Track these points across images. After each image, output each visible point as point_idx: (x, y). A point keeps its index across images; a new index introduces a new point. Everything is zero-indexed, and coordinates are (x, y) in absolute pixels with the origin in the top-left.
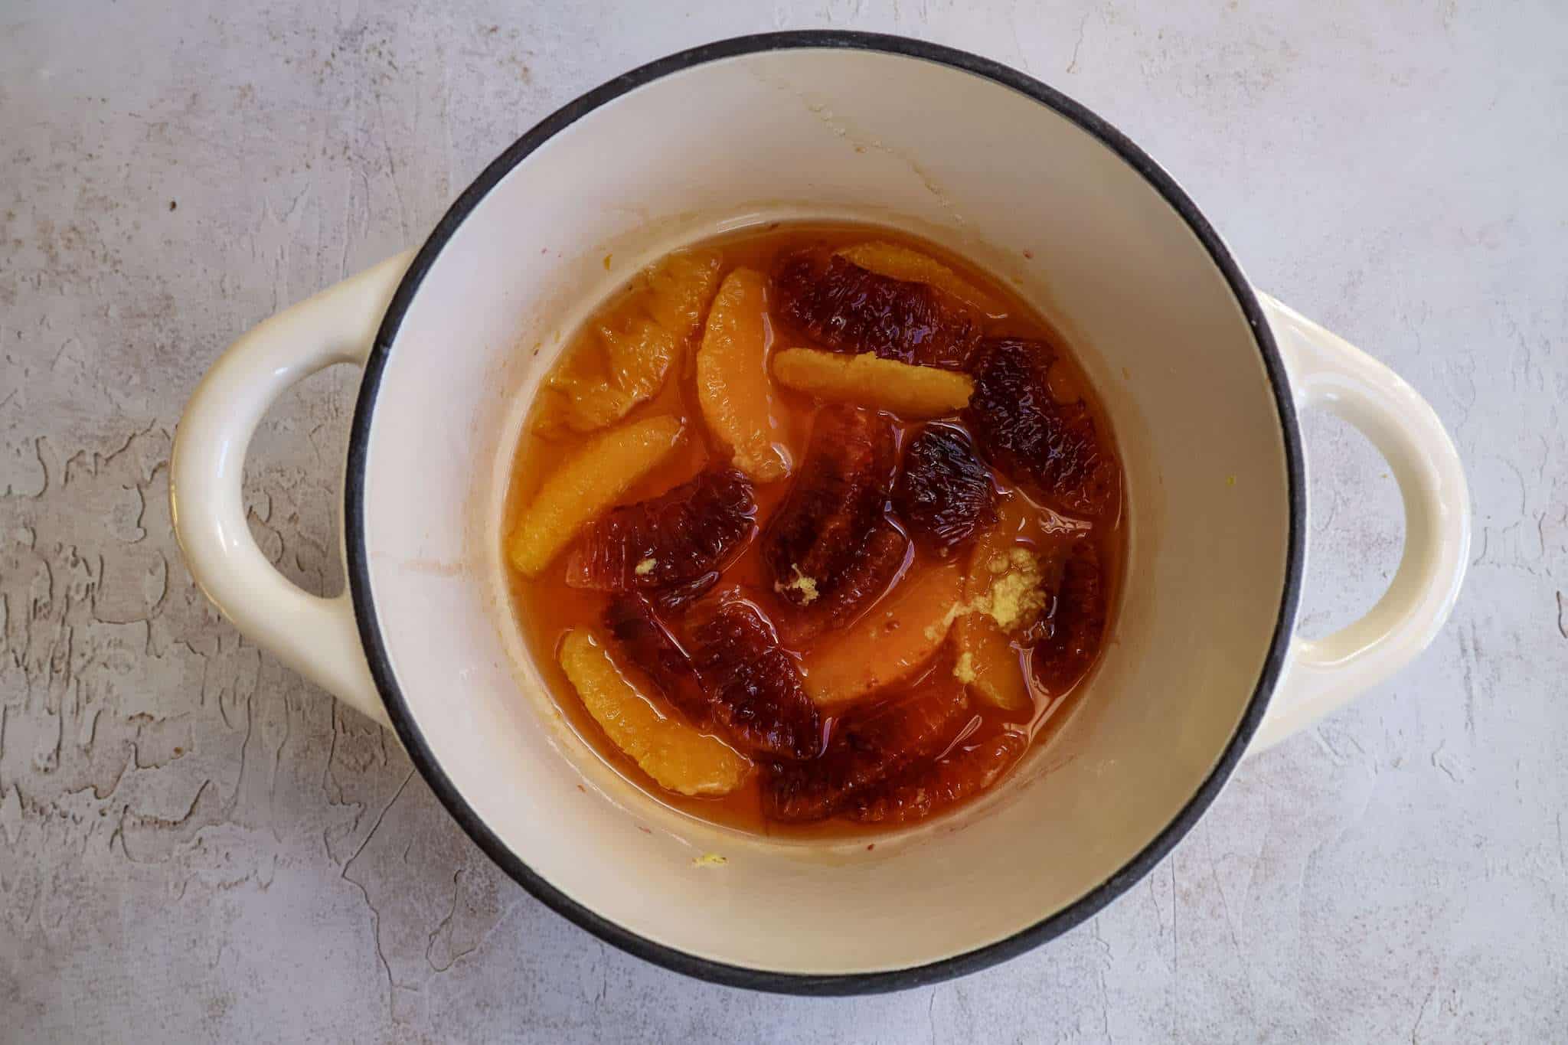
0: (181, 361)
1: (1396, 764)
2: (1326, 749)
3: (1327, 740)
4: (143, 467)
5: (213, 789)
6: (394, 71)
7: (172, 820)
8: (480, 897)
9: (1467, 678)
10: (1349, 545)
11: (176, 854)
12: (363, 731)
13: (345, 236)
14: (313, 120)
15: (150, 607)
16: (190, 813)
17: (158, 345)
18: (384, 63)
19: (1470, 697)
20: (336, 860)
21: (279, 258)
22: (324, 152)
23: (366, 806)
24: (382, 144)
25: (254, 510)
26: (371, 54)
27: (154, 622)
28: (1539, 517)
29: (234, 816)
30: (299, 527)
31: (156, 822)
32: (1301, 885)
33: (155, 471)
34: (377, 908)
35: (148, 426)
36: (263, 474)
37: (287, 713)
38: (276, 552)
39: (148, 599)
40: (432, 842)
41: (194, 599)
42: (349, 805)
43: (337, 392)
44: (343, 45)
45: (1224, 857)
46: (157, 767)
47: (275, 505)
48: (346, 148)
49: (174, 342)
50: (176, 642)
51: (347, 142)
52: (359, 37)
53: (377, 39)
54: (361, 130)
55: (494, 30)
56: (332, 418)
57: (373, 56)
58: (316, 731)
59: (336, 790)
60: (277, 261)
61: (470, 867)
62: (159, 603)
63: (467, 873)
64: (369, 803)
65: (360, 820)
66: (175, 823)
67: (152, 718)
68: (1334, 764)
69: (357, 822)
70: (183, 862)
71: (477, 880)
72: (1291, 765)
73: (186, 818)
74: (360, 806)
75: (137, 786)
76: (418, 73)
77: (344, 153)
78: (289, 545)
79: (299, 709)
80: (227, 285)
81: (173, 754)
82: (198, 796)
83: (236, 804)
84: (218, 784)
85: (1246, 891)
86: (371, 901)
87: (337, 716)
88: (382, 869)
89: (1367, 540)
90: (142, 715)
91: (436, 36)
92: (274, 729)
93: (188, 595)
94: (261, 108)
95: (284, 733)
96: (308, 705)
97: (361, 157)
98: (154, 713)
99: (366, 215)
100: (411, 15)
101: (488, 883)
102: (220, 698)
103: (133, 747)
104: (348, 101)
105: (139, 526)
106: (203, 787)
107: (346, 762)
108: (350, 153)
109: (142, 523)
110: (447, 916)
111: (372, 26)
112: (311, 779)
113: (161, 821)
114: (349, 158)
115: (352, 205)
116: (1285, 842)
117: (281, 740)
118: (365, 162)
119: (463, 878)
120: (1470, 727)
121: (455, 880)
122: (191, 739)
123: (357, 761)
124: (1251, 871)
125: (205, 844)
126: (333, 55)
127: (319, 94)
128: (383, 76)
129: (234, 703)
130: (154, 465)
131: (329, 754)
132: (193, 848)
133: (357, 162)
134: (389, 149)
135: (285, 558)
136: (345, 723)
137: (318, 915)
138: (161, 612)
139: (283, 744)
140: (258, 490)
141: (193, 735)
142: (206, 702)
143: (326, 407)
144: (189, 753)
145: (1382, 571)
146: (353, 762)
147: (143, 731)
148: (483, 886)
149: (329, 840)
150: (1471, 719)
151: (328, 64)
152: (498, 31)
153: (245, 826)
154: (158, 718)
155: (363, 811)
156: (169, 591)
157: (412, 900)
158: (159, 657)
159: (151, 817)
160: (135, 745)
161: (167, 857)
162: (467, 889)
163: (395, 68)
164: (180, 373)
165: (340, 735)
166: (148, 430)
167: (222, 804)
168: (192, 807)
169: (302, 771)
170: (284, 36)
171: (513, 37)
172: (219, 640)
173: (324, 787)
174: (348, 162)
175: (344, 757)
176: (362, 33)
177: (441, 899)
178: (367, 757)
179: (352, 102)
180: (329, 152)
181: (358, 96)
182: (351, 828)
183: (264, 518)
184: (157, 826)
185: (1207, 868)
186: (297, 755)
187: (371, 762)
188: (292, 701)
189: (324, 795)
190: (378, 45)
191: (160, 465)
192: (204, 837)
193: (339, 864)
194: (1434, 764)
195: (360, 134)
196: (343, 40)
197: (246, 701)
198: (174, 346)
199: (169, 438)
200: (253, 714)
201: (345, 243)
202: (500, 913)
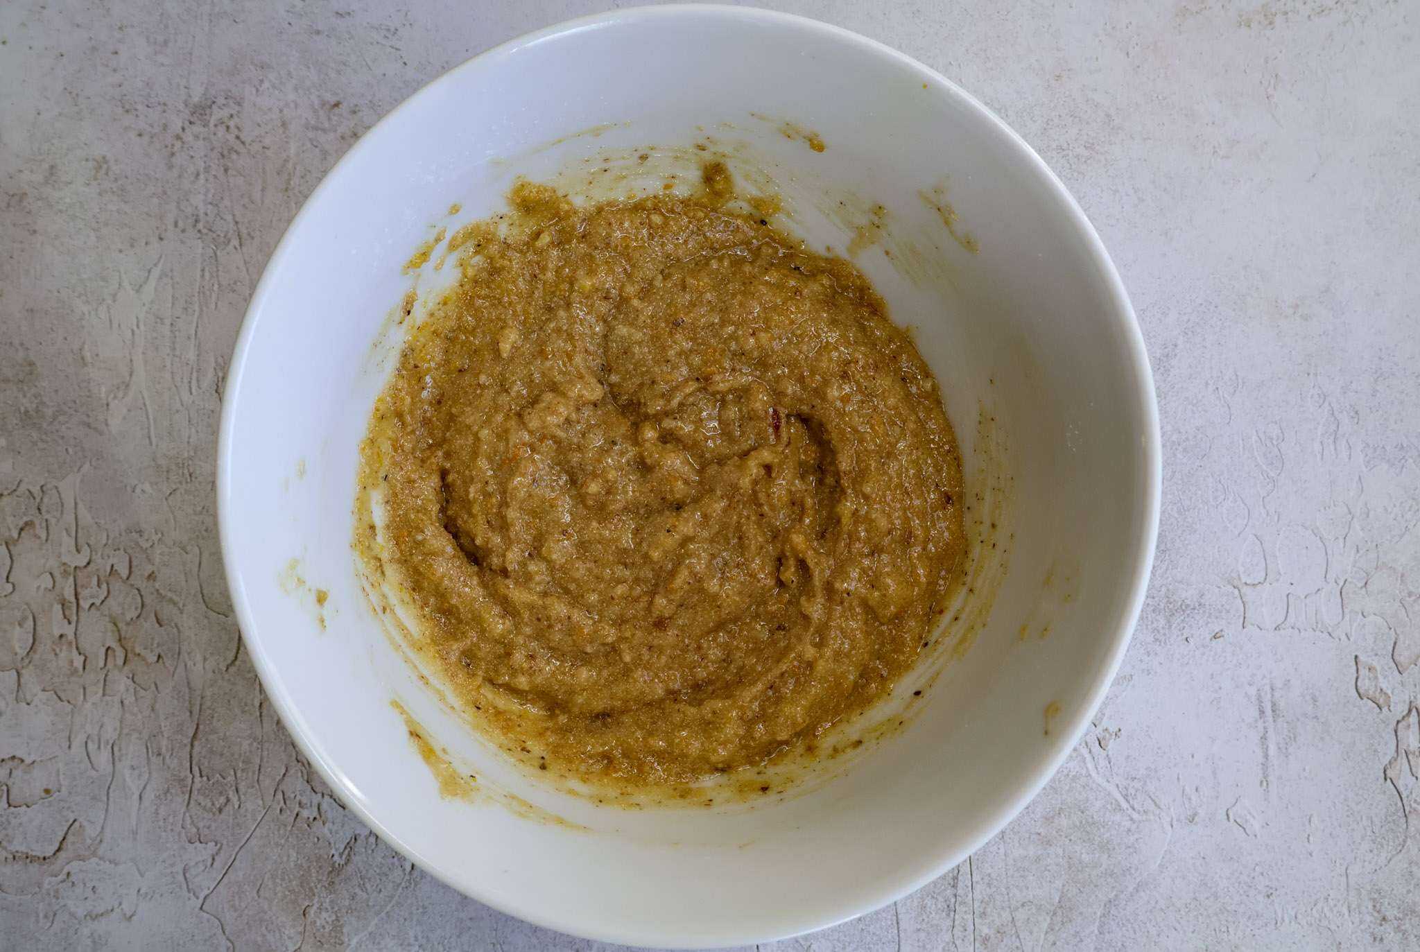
0: (45, 425)
1: (1192, 820)
2: (1124, 805)
3: (1125, 797)
4: (11, 526)
5: (80, 826)
6: (241, 146)
7: (42, 856)
8: (327, 930)
9: (1264, 738)
10: (1154, 611)
11: (46, 886)
12: (218, 775)
13: (197, 308)
14: (165, 193)
15: (19, 657)
16: (59, 850)
17: (22, 409)
18: (231, 137)
19: (1266, 756)
20: (194, 894)
21: (135, 328)
22: (176, 225)
23: (222, 845)
24: (229, 218)
25: (115, 568)
26: (219, 128)
27: (23, 671)
28: (1341, 584)
29: (100, 852)
30: (157, 585)
31: (27, 857)
32: (1096, 932)
33: (22, 529)
34: (231, 938)
35: (14, 488)
36: (124, 534)
37: (148, 759)
38: (136, 608)
39: (18, 650)
40: (283, 879)
41: (61, 650)
42: (206, 844)
43: (190, 458)
44: (192, 120)
45: (1023, 905)
46: (28, 807)
47: (134, 563)
48: (197, 221)
49: (37, 407)
50: (44, 690)
51: (197, 216)
52: (208, 111)
53: (224, 113)
54: (211, 203)
55: (337, 105)
56: (187, 482)
57: (221, 131)
58: (175, 775)
59: (194, 830)
60: (133, 331)
61: (318, 902)
62: (28, 653)
63: (315, 908)
64: (225, 842)
65: (216, 858)
66: (44, 858)
67: (22, 761)
68: (1132, 819)
69: (213, 859)
70: (52, 894)
71: (324, 915)
72: (1090, 820)
73: (54, 854)
74: (216, 845)
75: (9, 823)
76: (264, 147)
77: (195, 226)
78: (148, 600)
79: (159, 754)
80: (88, 355)
81: (43, 795)
82: (66, 834)
83: (101, 841)
84: (85, 824)
85: (1042, 936)
86: (227, 933)
87: (194, 763)
88: (237, 903)
89: (1171, 606)
90: (13, 758)
91: (281, 111)
92: (136, 772)
93: (54, 647)
94: (116, 180)
95: (147, 776)
96: (167, 750)
97: (210, 230)
98: (24, 757)
99: (216, 286)
100: (257, 90)
101: (334, 917)
102: (86, 743)
103: (5, 788)
104: (198, 175)
105: (8, 582)
106: (71, 825)
107: (203, 804)
108: (200, 226)
109: (11, 579)
110: (297, 947)
111: (221, 101)
112: (171, 819)
113: (32, 856)
114: (199, 231)
115: (203, 276)
116: (1081, 892)
117: (143, 783)
118: (214, 235)
119: (312, 911)
120: (1265, 784)
121: (304, 915)
122: (59, 780)
123: (213, 804)
124: (1048, 919)
125: (73, 878)
126: (183, 129)
127: (171, 167)
128: (231, 150)
129: (99, 747)
130: (21, 523)
131: (187, 796)
132: (62, 882)
133: (207, 234)
134: (237, 223)
135: (144, 615)
136: (202, 767)
137: (178, 945)
138: (30, 662)
139: (144, 788)
140: (119, 549)
141: (62, 777)
142: (73, 746)
143: (181, 471)
144: (58, 793)
145: (1184, 637)
146: (209, 804)
147: (14, 774)
148: (330, 920)
149: (187, 875)
150: (1266, 776)
151: (178, 137)
152: (341, 106)
153: (110, 862)
154: (28, 761)
155: (220, 849)
156: (37, 643)
157: (265, 932)
158: (28, 704)
159: (22, 852)
160: (7, 785)
161: (37, 889)
162: (315, 922)
163: (243, 143)
164: (44, 437)
165: (197, 779)
166: (15, 490)
167: (89, 841)
168: (61, 843)
169: (162, 811)
170: (136, 110)
171: (355, 112)
172: (84, 689)
173: (183, 828)
174: (199, 235)
175: (201, 799)
176: (210, 107)
177: (292, 931)
178: (222, 800)
179: (202, 176)
180: (181, 224)
181: (207, 169)
182: (209, 866)
183: (125, 577)
184: (28, 860)
185: (1006, 915)
186: (158, 797)
187: (226, 804)
188: (152, 747)
189: (183, 834)
190: (226, 120)
191: (26, 524)
192: (72, 872)
193: (198, 898)
194: (1228, 818)
195: (210, 207)
196: (193, 114)
197: (109, 747)
198: (37, 411)
199: (34, 498)
200: (116, 759)
201: (197, 314)
202: (345, 945)
